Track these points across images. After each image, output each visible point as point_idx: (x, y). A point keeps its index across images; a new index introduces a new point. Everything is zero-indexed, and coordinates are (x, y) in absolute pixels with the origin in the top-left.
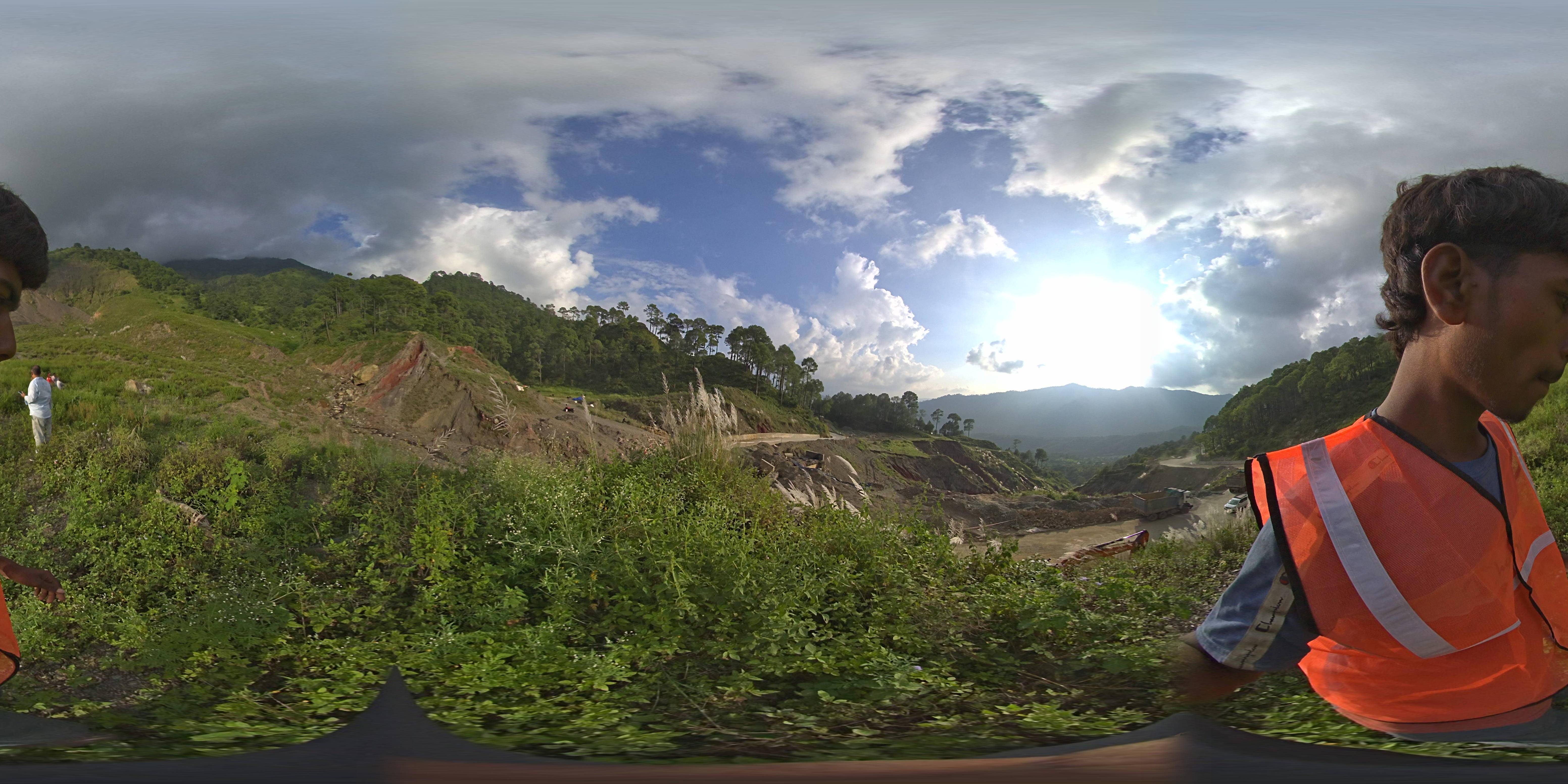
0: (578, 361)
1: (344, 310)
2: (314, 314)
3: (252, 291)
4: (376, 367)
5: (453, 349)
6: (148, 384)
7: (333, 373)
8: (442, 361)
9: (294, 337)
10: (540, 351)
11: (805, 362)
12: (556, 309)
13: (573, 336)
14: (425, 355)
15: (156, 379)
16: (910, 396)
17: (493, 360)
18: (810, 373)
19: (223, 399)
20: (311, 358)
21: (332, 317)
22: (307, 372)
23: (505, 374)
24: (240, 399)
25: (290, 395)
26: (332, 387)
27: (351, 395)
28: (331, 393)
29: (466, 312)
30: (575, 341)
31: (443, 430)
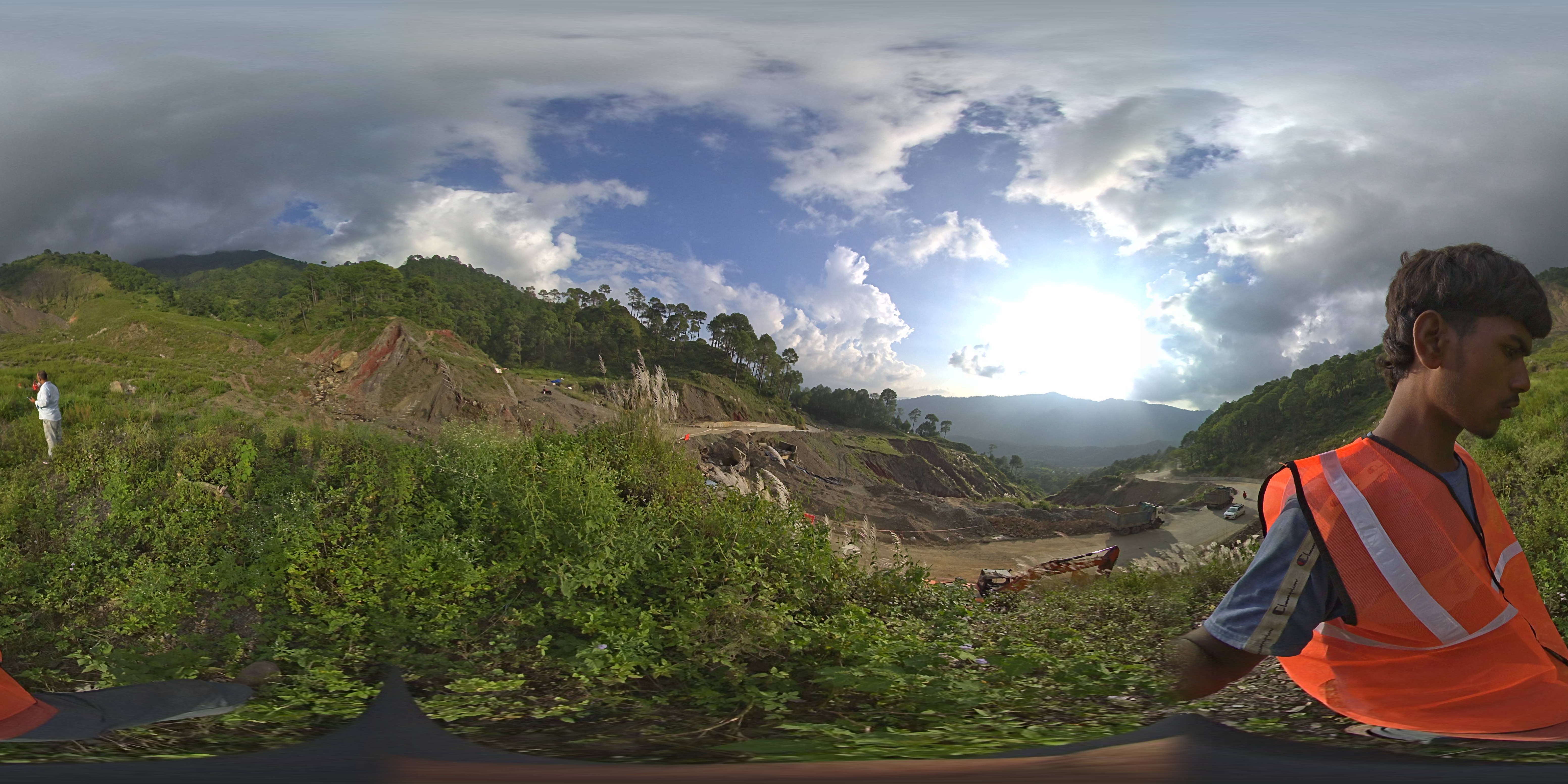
0: (557, 343)
1: (320, 298)
2: (290, 304)
3: (226, 285)
4: (355, 353)
5: (432, 333)
6: (132, 384)
7: (313, 362)
8: (421, 345)
9: (271, 328)
10: (519, 334)
11: (786, 352)
12: (537, 292)
13: (553, 319)
14: (404, 340)
15: (140, 379)
16: (889, 394)
17: (472, 343)
18: (791, 364)
19: (207, 394)
20: (290, 348)
21: (308, 306)
22: (286, 362)
23: (485, 357)
24: (223, 392)
25: (271, 386)
26: (312, 376)
27: (331, 383)
28: (311, 381)
29: (444, 295)
30: (555, 323)
31: (422, 413)
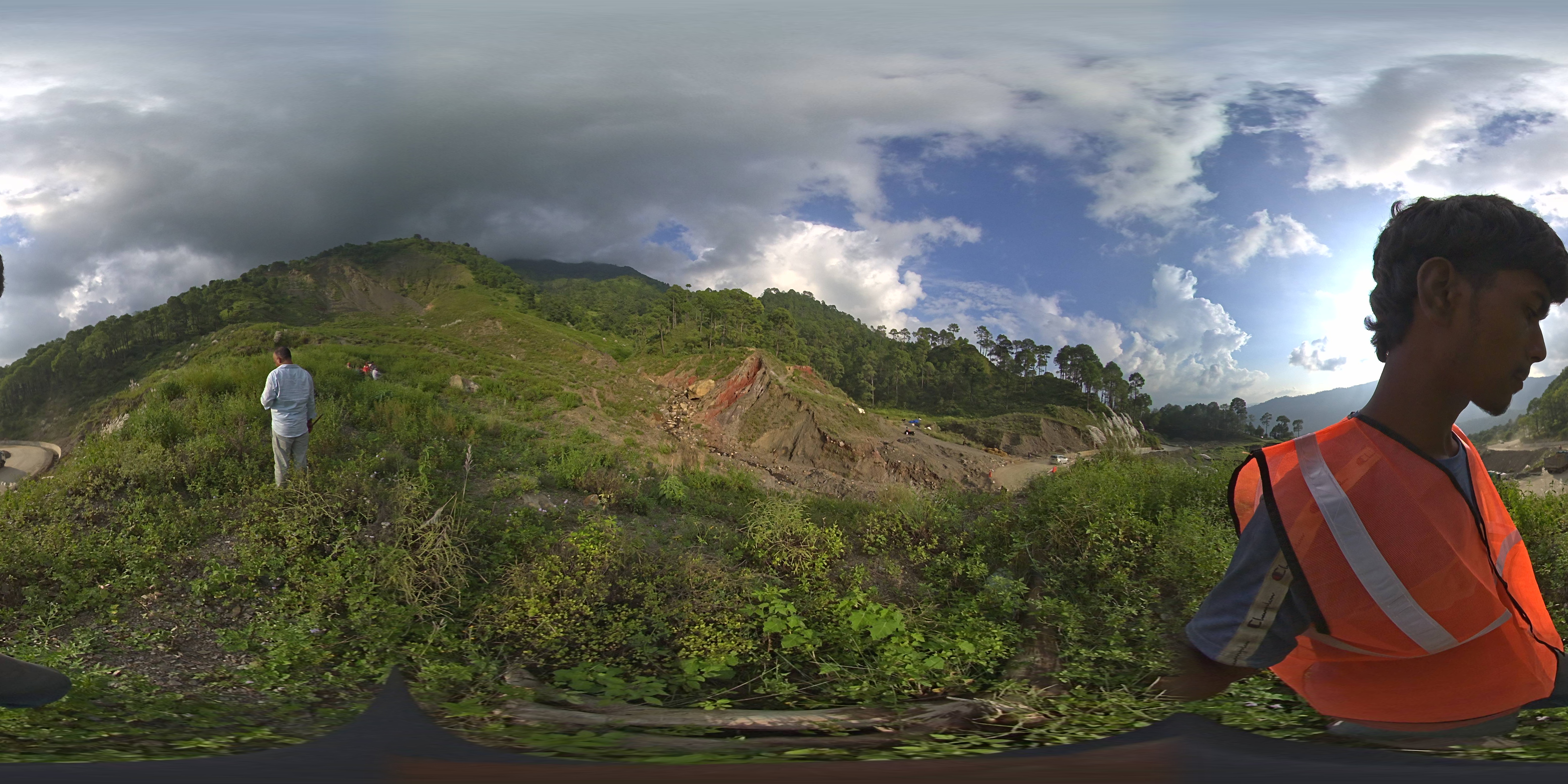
0: (910, 383)
1: (679, 321)
2: (650, 323)
3: (586, 296)
4: (712, 382)
5: (791, 368)
6: (475, 381)
7: (666, 386)
8: (781, 380)
9: (626, 345)
10: (873, 373)
11: (1133, 376)
12: (887, 331)
13: (906, 358)
14: (764, 373)
15: (484, 377)
16: (1238, 403)
17: (829, 381)
18: (1138, 388)
19: (556, 406)
20: (643, 368)
21: (667, 327)
22: (639, 382)
23: (847, 398)
24: (576, 407)
25: (623, 405)
26: (665, 399)
27: (685, 409)
28: (664, 406)
29: (799, 330)
30: (908, 363)
31: (783, 452)
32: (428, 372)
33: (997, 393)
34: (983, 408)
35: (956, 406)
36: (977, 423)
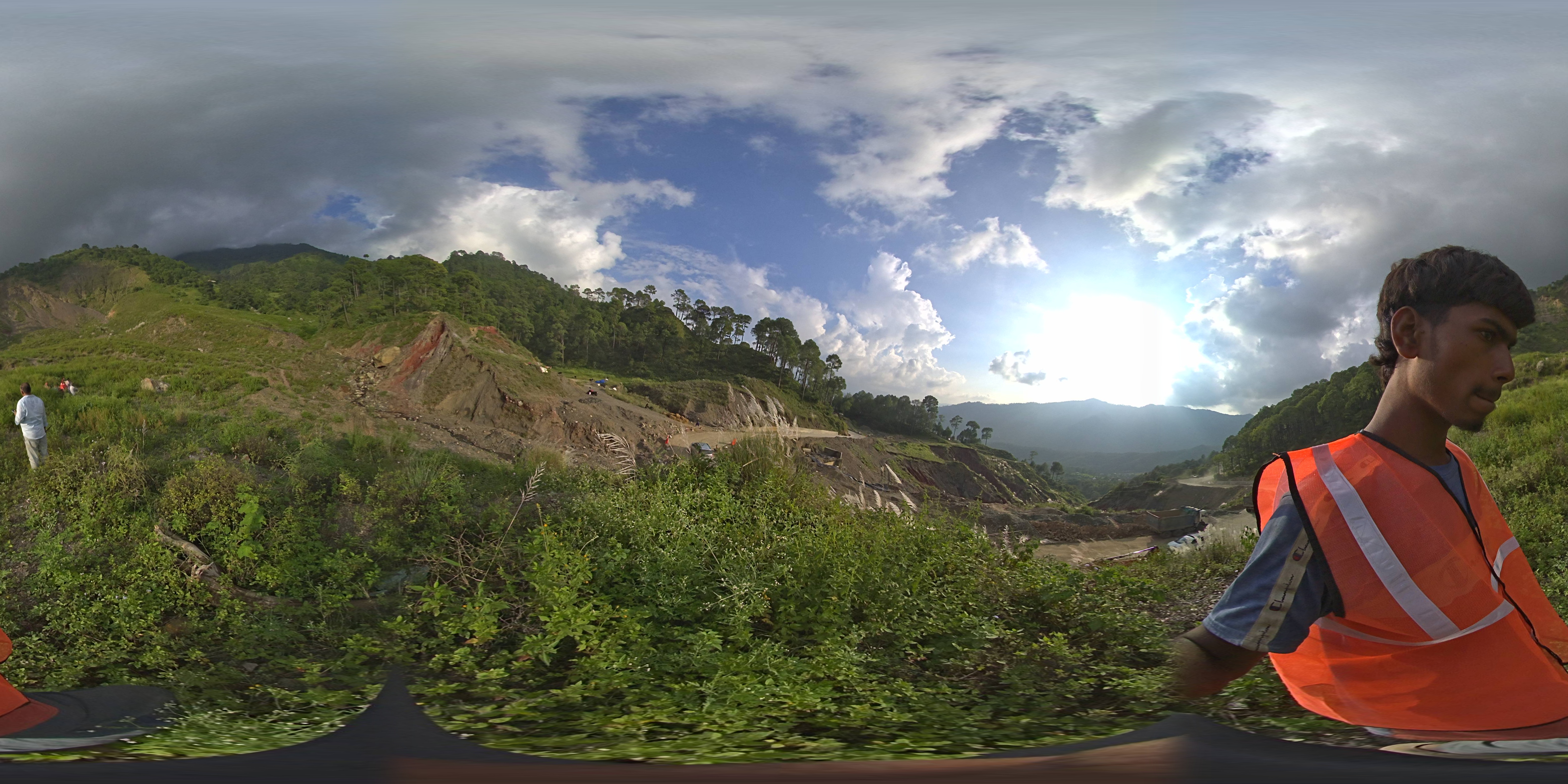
0: (601, 342)
1: (362, 292)
2: (332, 297)
3: (266, 278)
4: (398, 349)
5: (475, 329)
6: (165, 381)
7: (353, 356)
8: (464, 342)
9: (312, 321)
10: (563, 332)
11: (830, 358)
12: (581, 290)
13: (598, 317)
14: (447, 336)
15: (173, 376)
16: (930, 400)
17: (516, 341)
18: (834, 370)
19: (242, 391)
20: (330, 342)
21: (349, 300)
22: (326, 357)
23: (529, 355)
24: (259, 389)
25: (311, 381)
26: (352, 371)
27: (372, 378)
28: (351, 377)
29: (488, 291)
30: (599, 323)
31: (466, 412)
32: (120, 379)
33: (689, 358)
34: (673, 372)
35: (646, 367)
36: (664, 386)
